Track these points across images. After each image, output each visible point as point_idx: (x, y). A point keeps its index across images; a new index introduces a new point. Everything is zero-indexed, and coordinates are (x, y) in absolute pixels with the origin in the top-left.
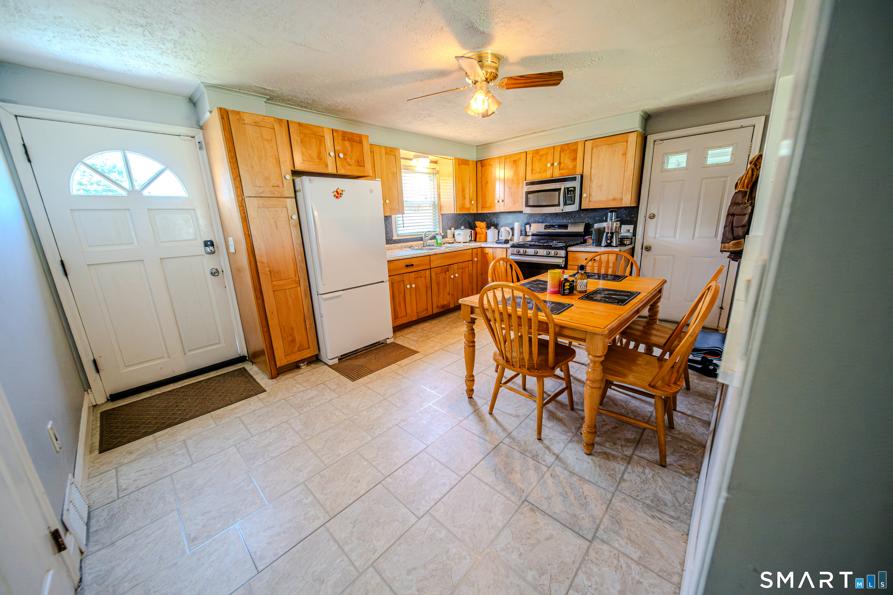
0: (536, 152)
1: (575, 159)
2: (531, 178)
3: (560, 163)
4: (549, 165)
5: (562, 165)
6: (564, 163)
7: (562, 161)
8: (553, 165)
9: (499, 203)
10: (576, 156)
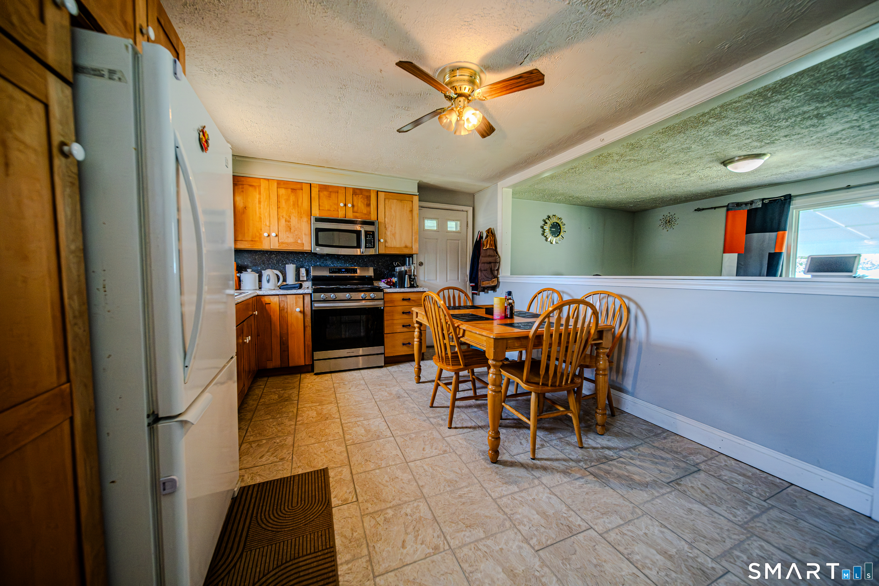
0: (323, 188)
1: (369, 205)
2: (316, 213)
3: (353, 206)
4: (342, 205)
5: (355, 209)
6: (358, 206)
7: (355, 203)
8: (345, 205)
9: (269, 238)
10: (369, 202)
